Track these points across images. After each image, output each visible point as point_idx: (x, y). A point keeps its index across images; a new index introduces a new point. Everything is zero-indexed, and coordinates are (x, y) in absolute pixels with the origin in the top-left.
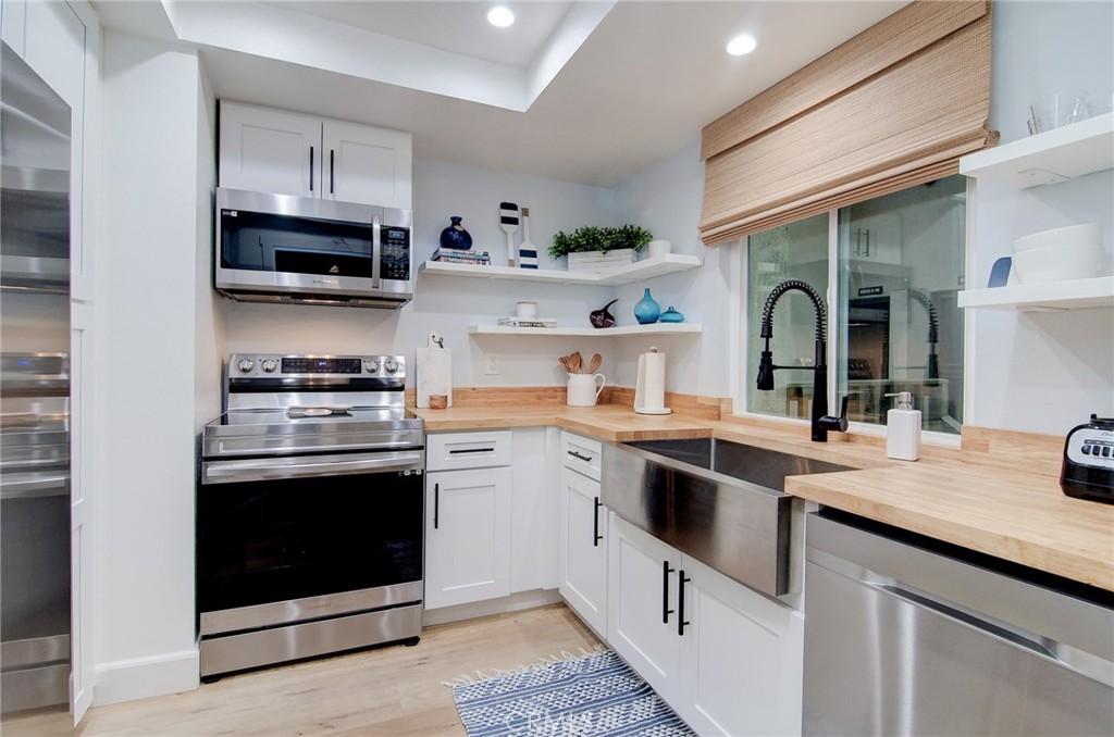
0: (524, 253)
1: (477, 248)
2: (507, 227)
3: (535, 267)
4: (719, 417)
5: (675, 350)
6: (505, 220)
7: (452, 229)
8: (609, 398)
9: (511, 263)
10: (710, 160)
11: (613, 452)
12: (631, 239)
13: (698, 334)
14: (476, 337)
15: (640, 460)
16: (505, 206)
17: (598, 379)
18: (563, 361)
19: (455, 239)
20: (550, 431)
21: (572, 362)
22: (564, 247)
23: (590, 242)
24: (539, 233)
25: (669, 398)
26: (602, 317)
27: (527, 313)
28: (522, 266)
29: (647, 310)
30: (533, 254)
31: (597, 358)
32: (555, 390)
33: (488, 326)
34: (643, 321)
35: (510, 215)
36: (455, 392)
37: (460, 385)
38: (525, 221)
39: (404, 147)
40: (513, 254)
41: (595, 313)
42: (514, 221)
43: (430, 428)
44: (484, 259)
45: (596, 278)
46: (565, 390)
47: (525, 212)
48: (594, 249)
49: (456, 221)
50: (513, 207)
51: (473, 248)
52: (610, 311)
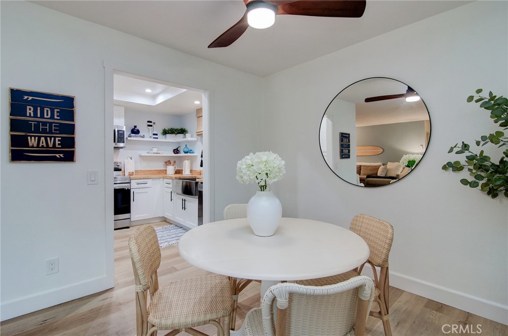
0: (154, 134)
1: (141, 134)
2: (149, 127)
3: (157, 138)
4: (200, 174)
5: (192, 160)
6: (149, 126)
7: (134, 129)
8: (178, 172)
9: (151, 137)
10: (198, 117)
11: (175, 181)
12: (182, 131)
13: (197, 156)
14: (141, 156)
15: (181, 181)
16: (148, 122)
17: (175, 167)
18: (166, 162)
19: (135, 131)
20: (161, 179)
21: (168, 163)
22: (165, 132)
23: (172, 131)
24: (158, 129)
25: (191, 171)
26: (176, 151)
27: (155, 150)
28: (154, 138)
29: (186, 150)
30: (157, 135)
31: (175, 162)
32: (163, 170)
33: (144, 153)
34: (185, 153)
35: (150, 124)
36: (135, 171)
37: (136, 169)
38: (154, 126)
39: (122, 110)
40: (151, 135)
41: (174, 150)
42: (151, 126)
43: (132, 178)
44: (143, 137)
45: (174, 141)
46: (166, 170)
47: (154, 123)
48: (173, 134)
49: (135, 127)
50: (151, 122)
51: (140, 134)
52: (178, 149)
